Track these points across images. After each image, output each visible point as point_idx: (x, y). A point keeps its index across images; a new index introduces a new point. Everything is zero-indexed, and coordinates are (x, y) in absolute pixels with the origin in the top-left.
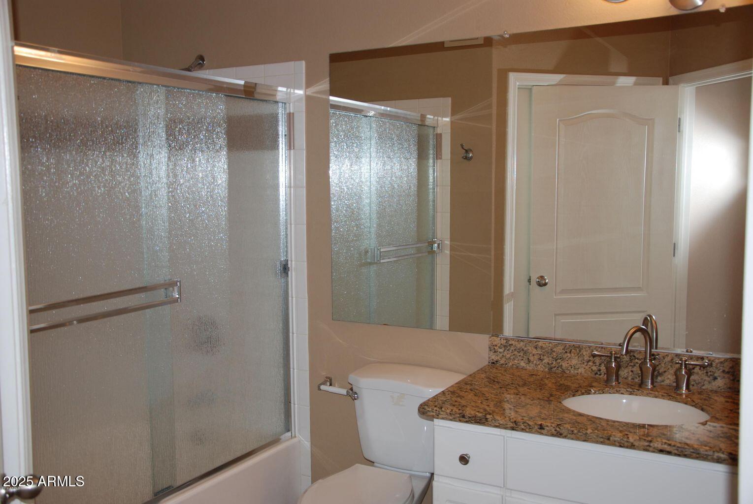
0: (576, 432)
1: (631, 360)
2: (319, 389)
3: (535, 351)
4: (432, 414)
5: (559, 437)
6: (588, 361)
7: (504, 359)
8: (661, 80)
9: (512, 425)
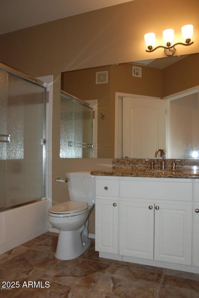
0: (143, 174)
1: (158, 162)
2: (55, 181)
3: (127, 162)
4: (95, 174)
5: (137, 177)
6: (145, 164)
7: (117, 166)
8: (160, 98)
9: (122, 174)
